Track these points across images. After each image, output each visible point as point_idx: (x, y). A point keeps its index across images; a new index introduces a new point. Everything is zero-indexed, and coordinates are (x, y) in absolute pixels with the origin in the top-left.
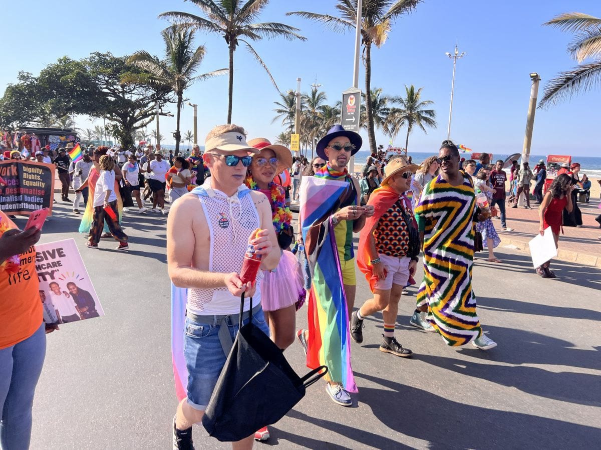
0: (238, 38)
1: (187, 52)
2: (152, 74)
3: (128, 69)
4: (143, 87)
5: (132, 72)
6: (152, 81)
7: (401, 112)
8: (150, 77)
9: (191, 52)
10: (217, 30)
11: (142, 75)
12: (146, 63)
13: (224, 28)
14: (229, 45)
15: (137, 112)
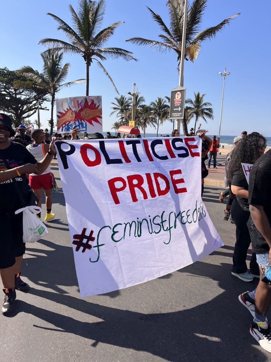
0: (92, 57)
1: (57, 67)
2: (35, 81)
3: (18, 78)
4: (28, 91)
5: (22, 80)
6: (35, 86)
7: (191, 109)
8: (33, 84)
9: (60, 68)
10: (78, 52)
11: (28, 82)
12: (30, 74)
13: (83, 50)
14: (86, 62)
15: (25, 107)
